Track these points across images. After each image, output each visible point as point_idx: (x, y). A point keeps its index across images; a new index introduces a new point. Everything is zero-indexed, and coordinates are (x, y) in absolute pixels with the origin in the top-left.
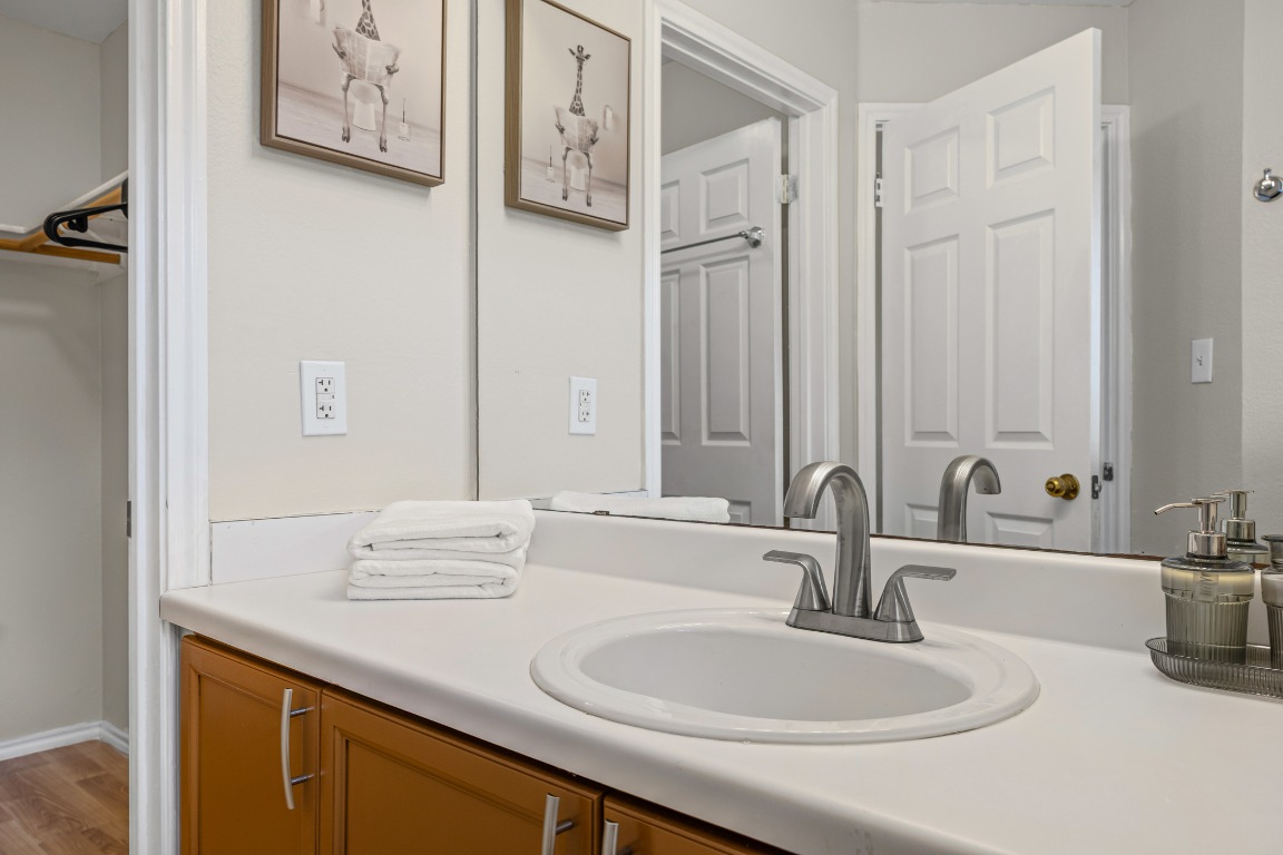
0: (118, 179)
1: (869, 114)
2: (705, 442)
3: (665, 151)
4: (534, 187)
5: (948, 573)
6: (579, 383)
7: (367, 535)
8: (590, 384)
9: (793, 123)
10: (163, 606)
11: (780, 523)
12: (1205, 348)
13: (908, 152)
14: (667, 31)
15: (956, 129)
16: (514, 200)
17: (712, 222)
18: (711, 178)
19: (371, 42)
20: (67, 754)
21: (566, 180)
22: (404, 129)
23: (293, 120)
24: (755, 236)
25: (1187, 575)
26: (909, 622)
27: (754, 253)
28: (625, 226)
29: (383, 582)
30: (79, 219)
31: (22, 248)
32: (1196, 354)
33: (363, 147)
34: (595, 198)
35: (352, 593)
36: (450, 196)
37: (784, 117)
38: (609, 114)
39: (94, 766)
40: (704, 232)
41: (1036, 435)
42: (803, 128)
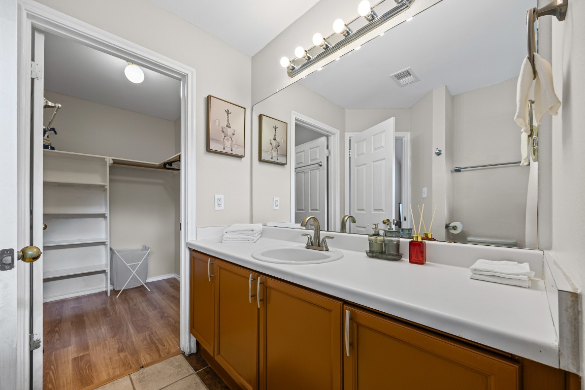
0: (178, 154)
1: (348, 135)
2: (310, 211)
3: (296, 145)
4: (265, 156)
5: (333, 238)
6: (276, 199)
7: (226, 230)
8: (278, 199)
9: (329, 137)
10: (187, 244)
11: (326, 229)
12: (425, 190)
13: (356, 144)
14: (296, 120)
15: (366, 139)
16: (260, 160)
17: (311, 160)
18: (312, 150)
19: (229, 129)
20: (167, 280)
21: (272, 155)
22: (236, 146)
23: (213, 146)
24: (321, 164)
25: (372, 238)
26: (326, 247)
27: (320, 168)
28: (286, 164)
29: (229, 239)
30: (170, 163)
31: (158, 168)
32: (423, 191)
33: (228, 150)
34: (279, 158)
35: (223, 242)
36: (246, 159)
37: (327, 136)
38: (282, 140)
39: (172, 283)
40: (310, 163)
41: (381, 210)
42: (331, 139)
